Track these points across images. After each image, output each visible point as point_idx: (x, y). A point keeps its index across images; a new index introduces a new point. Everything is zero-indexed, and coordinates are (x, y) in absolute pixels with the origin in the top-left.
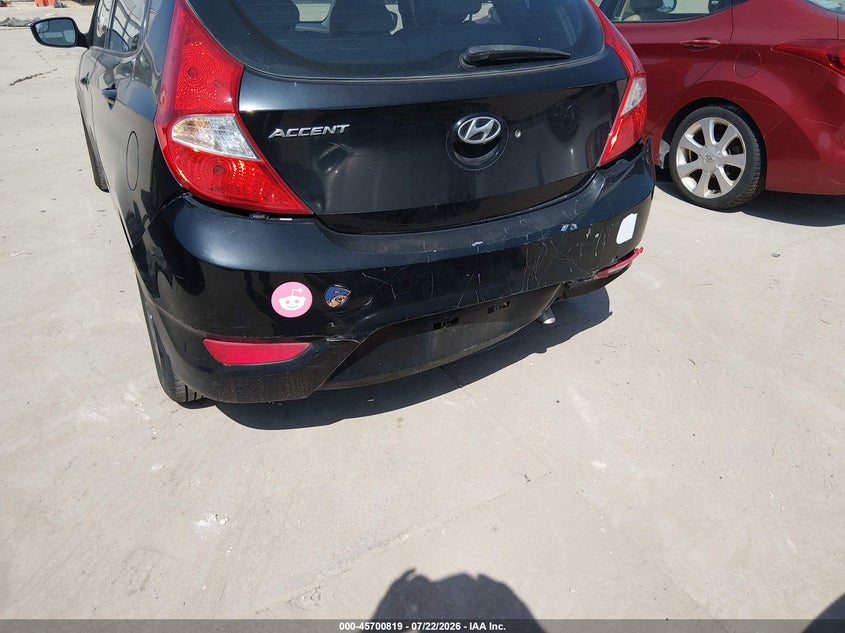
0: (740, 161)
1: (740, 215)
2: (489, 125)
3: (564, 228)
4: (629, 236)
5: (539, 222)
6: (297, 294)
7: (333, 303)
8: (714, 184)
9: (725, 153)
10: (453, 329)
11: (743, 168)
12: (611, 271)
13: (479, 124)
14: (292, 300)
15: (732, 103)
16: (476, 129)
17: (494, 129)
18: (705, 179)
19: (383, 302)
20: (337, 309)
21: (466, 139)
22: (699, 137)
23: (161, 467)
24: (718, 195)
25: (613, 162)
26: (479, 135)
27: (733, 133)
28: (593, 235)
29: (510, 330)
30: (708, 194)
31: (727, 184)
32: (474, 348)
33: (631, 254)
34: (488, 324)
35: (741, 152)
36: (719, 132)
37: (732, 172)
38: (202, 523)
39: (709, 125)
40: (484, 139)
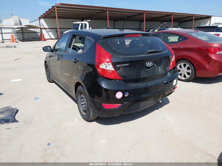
0: (190, 71)
1: (191, 83)
2: (151, 64)
3: (164, 82)
4: (175, 84)
5: (160, 81)
6: (120, 94)
7: (126, 96)
8: (185, 76)
9: (186, 70)
10: (145, 102)
11: (191, 73)
12: (172, 91)
13: (149, 63)
14: (119, 95)
15: (187, 60)
16: (149, 64)
17: (152, 64)
18: (183, 75)
19: (134, 96)
20: (127, 97)
21: (147, 66)
22: (180, 67)
23: (89, 133)
24: (186, 79)
25: (171, 70)
26: (149, 65)
27: (188, 65)
28: (169, 83)
29: (154, 103)
30: (184, 78)
31: (188, 76)
32: (149, 106)
33: (175, 88)
34: (151, 101)
35: (190, 69)
36: (185, 65)
37: (188, 74)
38: (101, 141)
39: (182, 64)
40: (150, 66)
